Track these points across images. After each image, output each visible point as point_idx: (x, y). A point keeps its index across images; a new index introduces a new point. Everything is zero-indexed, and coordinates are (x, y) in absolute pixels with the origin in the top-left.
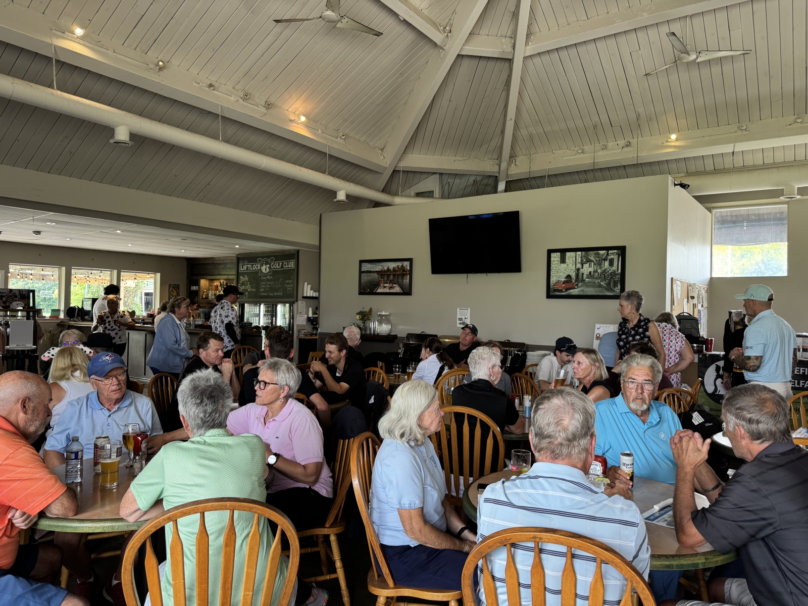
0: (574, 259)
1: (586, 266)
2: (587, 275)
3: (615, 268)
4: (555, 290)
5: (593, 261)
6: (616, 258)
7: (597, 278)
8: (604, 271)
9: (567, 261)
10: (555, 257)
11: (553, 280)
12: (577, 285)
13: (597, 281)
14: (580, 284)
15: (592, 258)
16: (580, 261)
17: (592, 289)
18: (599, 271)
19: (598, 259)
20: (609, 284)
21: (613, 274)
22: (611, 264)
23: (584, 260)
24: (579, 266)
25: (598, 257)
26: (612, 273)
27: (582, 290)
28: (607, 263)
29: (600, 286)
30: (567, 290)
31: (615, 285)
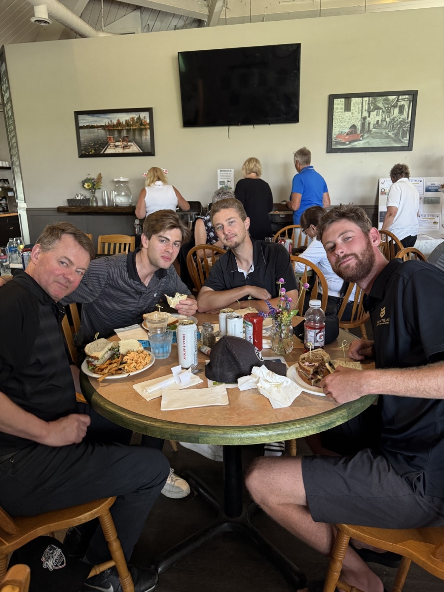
0: (360, 106)
1: (373, 114)
2: (374, 124)
3: (404, 116)
4: (338, 143)
5: (381, 109)
6: (406, 104)
7: (385, 128)
8: (394, 119)
9: (352, 108)
10: (339, 104)
11: (336, 131)
12: (362, 136)
13: (384, 132)
14: (366, 135)
15: (380, 105)
16: (367, 109)
17: (378, 140)
18: (388, 120)
19: (387, 106)
20: (397, 135)
21: (403, 122)
22: (401, 111)
23: (372, 108)
24: (365, 114)
25: (387, 104)
26: (401, 121)
27: (368, 142)
28: (396, 110)
29: (388, 137)
30: (351, 142)
31: (404, 136)
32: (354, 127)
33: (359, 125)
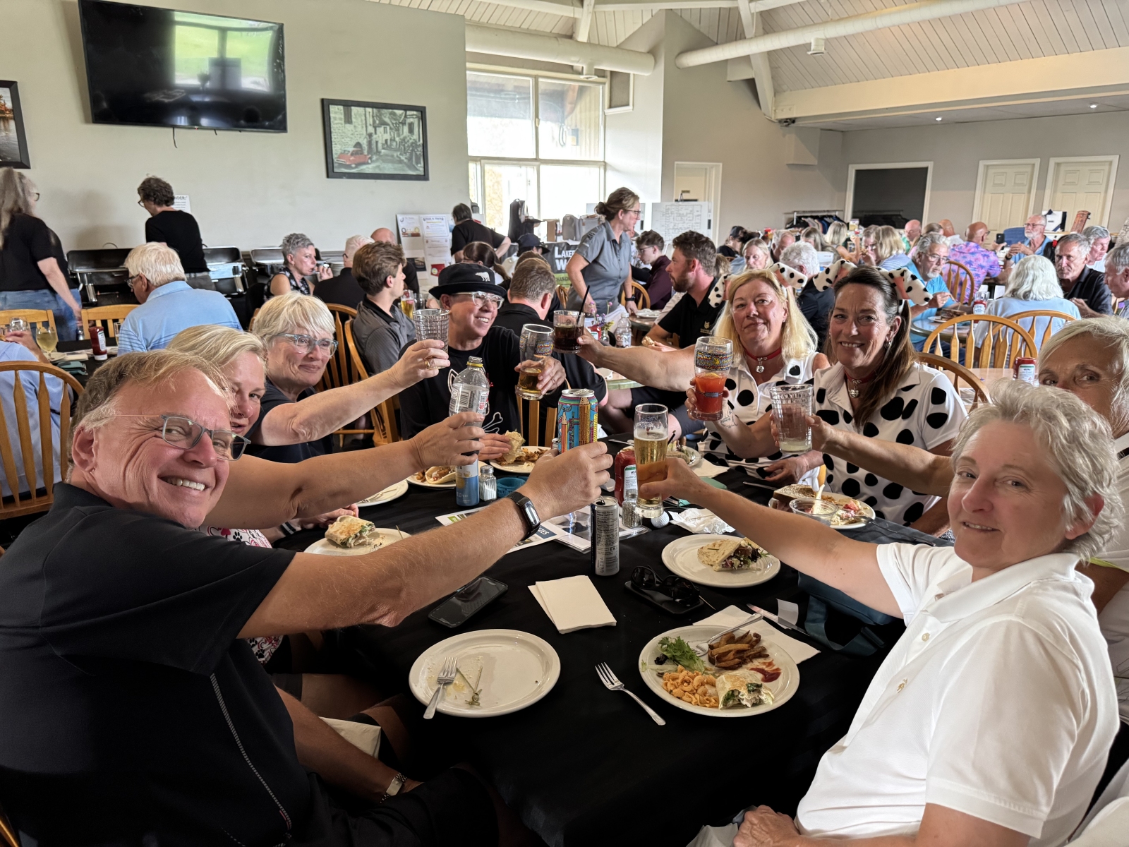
0: (363, 118)
1: (380, 130)
2: (383, 145)
3: (415, 137)
4: (341, 165)
5: (388, 125)
6: (416, 121)
7: (396, 150)
8: (404, 140)
9: (354, 120)
10: (336, 112)
11: (337, 149)
12: (370, 158)
13: (395, 155)
14: (375, 158)
15: (387, 120)
16: (371, 123)
17: (390, 165)
18: (397, 139)
19: (394, 122)
20: (410, 159)
21: (414, 144)
22: (411, 131)
23: (377, 122)
24: (371, 129)
25: (395, 119)
26: (412, 143)
27: (378, 167)
28: (406, 129)
29: (401, 162)
30: (358, 165)
31: (418, 163)
32: (358, 145)
33: (364, 143)
